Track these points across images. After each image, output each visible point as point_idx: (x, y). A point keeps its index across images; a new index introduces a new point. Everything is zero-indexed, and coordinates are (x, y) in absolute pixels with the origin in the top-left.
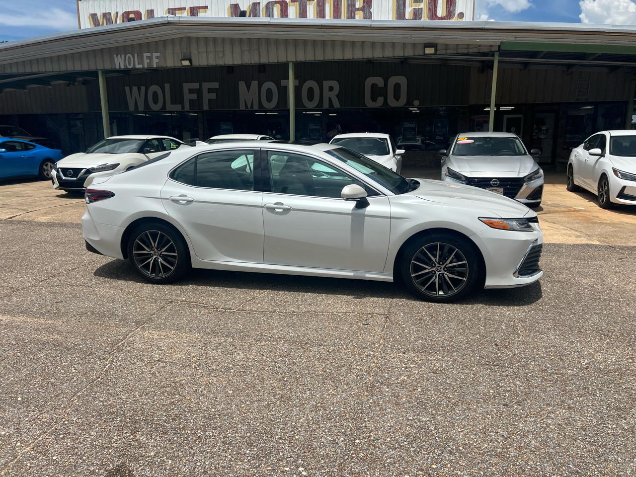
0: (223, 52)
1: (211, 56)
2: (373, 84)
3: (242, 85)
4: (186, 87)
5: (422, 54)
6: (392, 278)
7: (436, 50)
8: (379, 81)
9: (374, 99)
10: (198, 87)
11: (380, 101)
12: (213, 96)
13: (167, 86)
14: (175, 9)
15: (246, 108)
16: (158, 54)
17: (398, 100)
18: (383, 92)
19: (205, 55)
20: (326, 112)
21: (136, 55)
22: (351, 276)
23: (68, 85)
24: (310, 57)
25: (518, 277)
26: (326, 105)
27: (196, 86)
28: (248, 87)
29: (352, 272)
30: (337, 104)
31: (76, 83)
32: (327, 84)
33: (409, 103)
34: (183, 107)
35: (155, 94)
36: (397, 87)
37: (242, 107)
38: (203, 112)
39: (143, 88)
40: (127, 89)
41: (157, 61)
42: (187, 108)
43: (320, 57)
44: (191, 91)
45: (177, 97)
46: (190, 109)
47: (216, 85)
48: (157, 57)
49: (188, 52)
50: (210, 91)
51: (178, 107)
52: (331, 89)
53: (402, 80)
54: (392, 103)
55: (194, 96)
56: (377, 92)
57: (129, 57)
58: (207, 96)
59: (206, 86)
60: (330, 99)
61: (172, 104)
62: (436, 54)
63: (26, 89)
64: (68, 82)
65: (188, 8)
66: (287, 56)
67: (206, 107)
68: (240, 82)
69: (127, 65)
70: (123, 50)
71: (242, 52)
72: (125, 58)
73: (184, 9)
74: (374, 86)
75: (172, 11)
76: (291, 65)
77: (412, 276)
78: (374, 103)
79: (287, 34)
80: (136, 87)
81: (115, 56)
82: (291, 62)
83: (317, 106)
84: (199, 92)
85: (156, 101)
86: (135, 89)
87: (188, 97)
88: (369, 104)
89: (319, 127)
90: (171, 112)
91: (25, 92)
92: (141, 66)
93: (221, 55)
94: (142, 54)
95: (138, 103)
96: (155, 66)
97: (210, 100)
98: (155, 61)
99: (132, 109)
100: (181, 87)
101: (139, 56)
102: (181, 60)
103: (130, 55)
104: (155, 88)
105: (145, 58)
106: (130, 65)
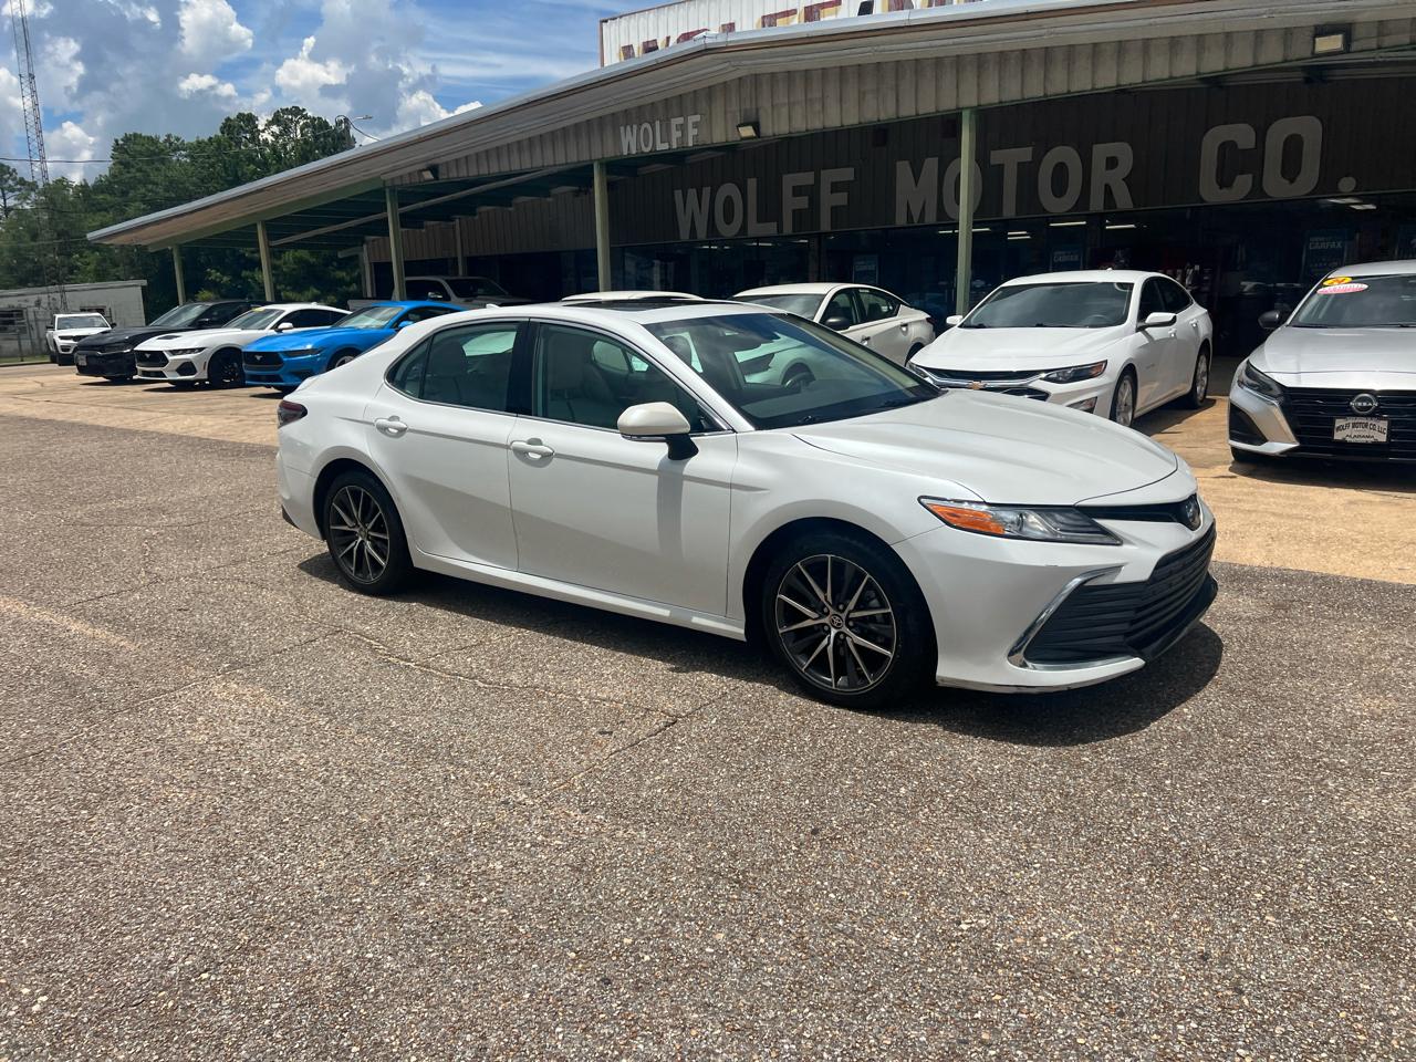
0: (823, 100)
1: (798, 112)
2: (1223, 144)
3: (903, 169)
4: (790, 181)
5: (1308, 54)
6: (743, 631)
7: (1348, 42)
8: (1243, 135)
9: (1224, 182)
10: (811, 182)
11: (1243, 185)
12: (841, 199)
13: (752, 183)
14: (776, 14)
15: (908, 222)
16: (697, 118)
17: (1292, 181)
18: (1252, 161)
19: (785, 110)
20: (1097, 219)
21: (658, 123)
22: (665, 617)
23: (577, 194)
24: (1012, 93)
25: (1024, 665)
26: (1097, 204)
27: (806, 178)
28: (916, 176)
29: (667, 608)
30: (1124, 201)
32: (1101, 152)
33: (1327, 183)
34: (780, 228)
36: (1293, 146)
37: (901, 220)
38: (819, 235)
39: (707, 191)
40: (678, 194)
41: (695, 132)
42: (788, 229)
43: (1035, 90)
44: (797, 191)
45: (769, 208)
46: (794, 231)
47: (847, 174)
48: (696, 125)
49: (754, 107)
50: (835, 187)
51: (770, 228)
52: (1112, 163)
53: (1309, 129)
54: (1277, 187)
55: (803, 202)
56: (1232, 162)
57: (645, 129)
58: (829, 200)
59: (830, 176)
60: (1108, 190)
61: (759, 221)
62: (1349, 52)
63: (511, 206)
64: (577, 188)
65: (801, 10)
66: (958, 96)
67: (825, 226)
68: (899, 164)
69: (643, 146)
70: (635, 115)
71: (862, 96)
72: (639, 130)
73: (794, 12)
74: (1227, 148)
75: (769, 20)
76: (966, 115)
77: (780, 631)
78: (1225, 190)
79: (954, 44)
80: (695, 190)
81: (622, 128)
82: (967, 108)
83: (1076, 207)
84: (812, 192)
85: (728, 219)
86: (692, 192)
87: (791, 203)
88: (1211, 192)
89: (1076, 258)
90: (758, 239)
91: (510, 212)
92: (665, 147)
93: (818, 107)
94: (668, 120)
95: (697, 223)
96: (691, 144)
97: (834, 209)
98: (692, 132)
99: (684, 235)
100: (779, 183)
101: (664, 126)
102: (739, 126)
103: (647, 125)
104: (729, 189)
105: (673, 127)
106: (646, 146)
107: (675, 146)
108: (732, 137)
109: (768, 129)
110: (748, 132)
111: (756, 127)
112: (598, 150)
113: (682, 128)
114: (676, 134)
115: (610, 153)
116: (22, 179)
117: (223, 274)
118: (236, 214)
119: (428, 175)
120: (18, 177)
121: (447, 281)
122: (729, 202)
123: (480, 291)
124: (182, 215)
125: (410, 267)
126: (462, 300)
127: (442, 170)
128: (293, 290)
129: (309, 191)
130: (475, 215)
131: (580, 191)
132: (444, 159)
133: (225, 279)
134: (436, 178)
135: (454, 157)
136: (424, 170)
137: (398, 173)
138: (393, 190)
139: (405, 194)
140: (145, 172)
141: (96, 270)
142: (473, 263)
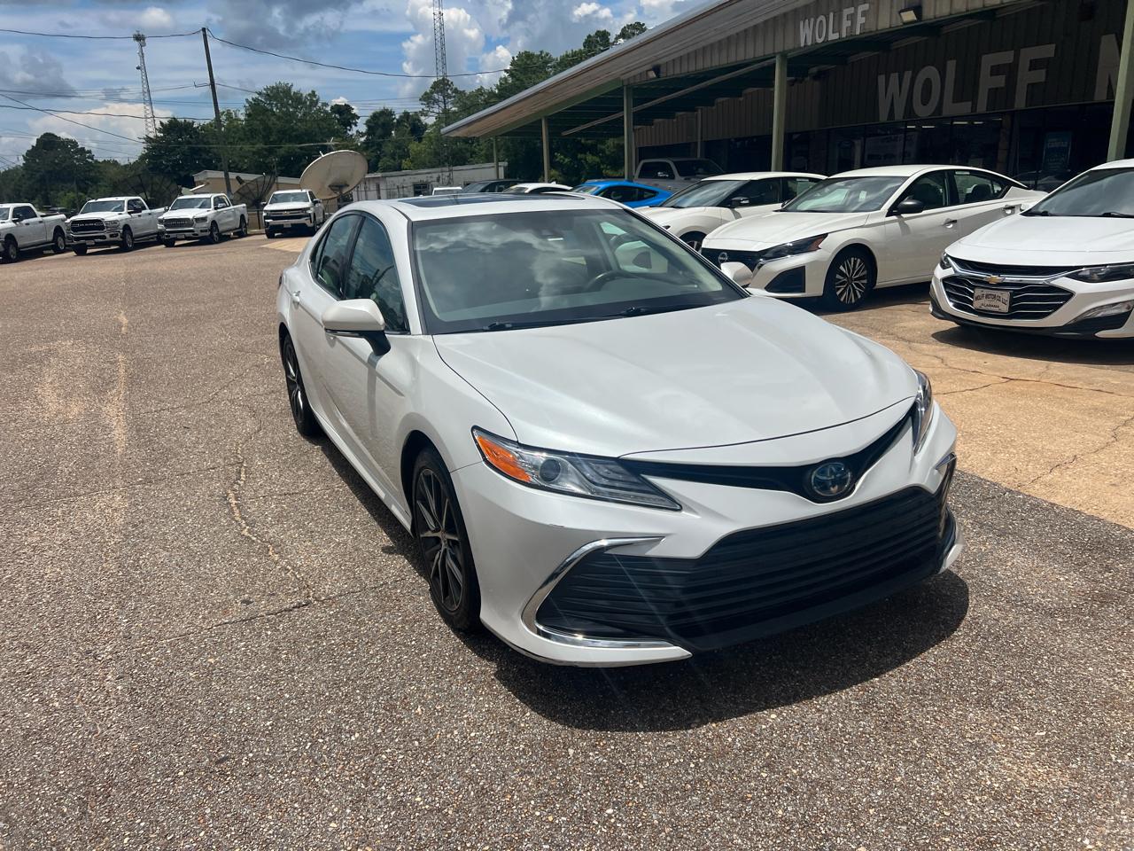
3: (1108, 44)
4: (988, 61)
10: (1011, 61)
12: (1039, 75)
13: (951, 65)
15: (1107, 98)
16: (866, 7)
21: (831, 15)
27: (1006, 57)
31: (808, 79)
34: (974, 107)
35: (928, 85)
37: (1101, 96)
38: (1013, 114)
39: (908, 75)
40: (881, 79)
41: (863, 20)
42: (982, 107)
44: (996, 71)
45: (965, 88)
46: (989, 109)
47: (1048, 51)
48: (864, 14)
50: (1034, 65)
51: (965, 108)
55: (1000, 81)
57: (821, 21)
58: (1026, 77)
59: (1028, 55)
61: (954, 101)
63: (741, 96)
67: (1020, 102)
68: (1103, 39)
69: (817, 37)
70: (813, 9)
80: (897, 74)
81: (802, 23)
84: (1010, 71)
85: (926, 100)
86: (894, 77)
87: (988, 82)
90: (953, 118)
91: (740, 102)
92: (836, 36)
94: (841, 11)
95: (895, 107)
96: (858, 33)
97: (1032, 86)
98: (861, 20)
99: (883, 117)
100: (978, 65)
101: (837, 18)
102: (900, 12)
103: (822, 18)
104: (930, 72)
105: (845, 18)
106: (820, 37)
107: (844, 35)
108: (896, 23)
109: (929, 13)
110: (909, 16)
111: (918, 10)
112: (782, 43)
113: (852, 18)
114: (846, 24)
115: (790, 45)
116: (456, 89)
117: (565, 157)
118: (527, 112)
119: (652, 74)
120: (454, 87)
121: (675, 163)
122: (928, 83)
123: (700, 170)
124: (492, 114)
125: (642, 153)
126: (683, 178)
127: (663, 70)
128: (611, 169)
129: (573, 91)
130: (713, 105)
131: (796, 80)
132: (665, 60)
133: (567, 160)
134: (658, 76)
135: (672, 57)
136: (650, 70)
137: (633, 73)
138: (629, 87)
139: (641, 92)
140: (522, 80)
141: (486, 154)
142: (710, 146)
